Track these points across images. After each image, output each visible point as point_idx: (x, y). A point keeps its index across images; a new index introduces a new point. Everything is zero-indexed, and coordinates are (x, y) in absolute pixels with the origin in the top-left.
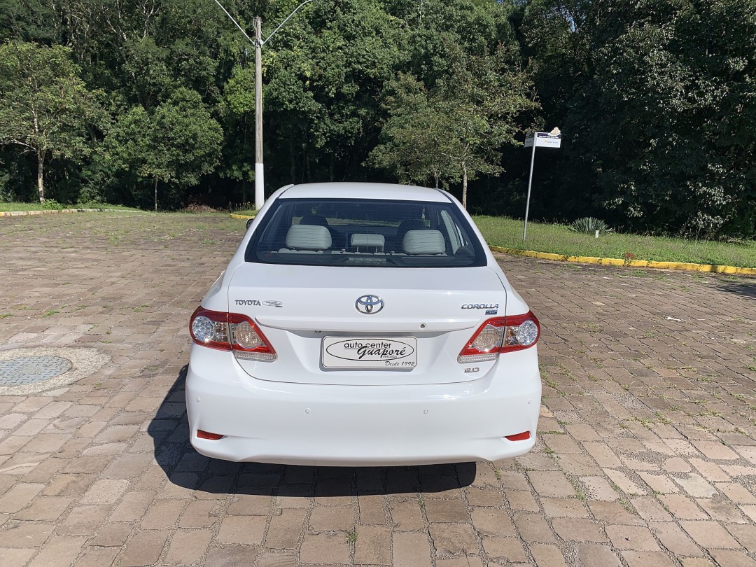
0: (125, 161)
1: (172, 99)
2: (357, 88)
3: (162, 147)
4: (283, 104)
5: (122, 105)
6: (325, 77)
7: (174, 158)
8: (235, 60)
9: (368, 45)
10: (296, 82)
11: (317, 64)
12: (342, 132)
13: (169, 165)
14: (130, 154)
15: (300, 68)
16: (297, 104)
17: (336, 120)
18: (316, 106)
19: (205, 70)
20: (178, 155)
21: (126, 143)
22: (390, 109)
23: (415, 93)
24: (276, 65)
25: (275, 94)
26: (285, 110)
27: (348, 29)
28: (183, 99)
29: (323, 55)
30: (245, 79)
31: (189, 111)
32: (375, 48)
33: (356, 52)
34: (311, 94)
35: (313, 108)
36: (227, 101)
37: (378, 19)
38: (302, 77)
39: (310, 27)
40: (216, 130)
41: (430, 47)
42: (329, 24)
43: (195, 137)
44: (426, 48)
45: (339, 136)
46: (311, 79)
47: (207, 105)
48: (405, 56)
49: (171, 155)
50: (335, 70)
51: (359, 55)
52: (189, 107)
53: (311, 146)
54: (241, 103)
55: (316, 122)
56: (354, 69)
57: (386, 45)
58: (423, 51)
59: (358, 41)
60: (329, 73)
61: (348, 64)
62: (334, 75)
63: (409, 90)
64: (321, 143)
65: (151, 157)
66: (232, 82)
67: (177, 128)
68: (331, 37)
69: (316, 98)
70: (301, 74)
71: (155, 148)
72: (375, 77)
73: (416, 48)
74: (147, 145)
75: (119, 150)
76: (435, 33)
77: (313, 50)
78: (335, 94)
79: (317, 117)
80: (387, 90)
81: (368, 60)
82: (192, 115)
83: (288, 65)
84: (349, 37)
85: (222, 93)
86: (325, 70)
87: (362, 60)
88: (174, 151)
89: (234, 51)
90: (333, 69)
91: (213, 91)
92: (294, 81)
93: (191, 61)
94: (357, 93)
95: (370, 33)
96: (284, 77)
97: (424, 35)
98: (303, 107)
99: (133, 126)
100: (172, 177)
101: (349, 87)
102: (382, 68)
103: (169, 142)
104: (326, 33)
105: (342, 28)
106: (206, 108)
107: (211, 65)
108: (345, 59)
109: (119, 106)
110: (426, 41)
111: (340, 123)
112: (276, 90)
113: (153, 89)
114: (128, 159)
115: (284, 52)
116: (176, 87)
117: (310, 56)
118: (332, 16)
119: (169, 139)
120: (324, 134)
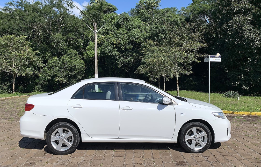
0: (50, 76)
1: (67, 54)
2: (132, 46)
3: (63, 70)
4: (106, 53)
5: (50, 56)
6: (121, 43)
7: (67, 74)
8: (90, 40)
9: (135, 32)
10: (111, 46)
11: (118, 39)
12: (127, 62)
13: (65, 77)
14: (51, 73)
15: (112, 41)
16: (111, 53)
17: (125, 58)
18: (118, 53)
19: (79, 43)
20: (69, 73)
21: (50, 70)
22: (144, 52)
23: (153, 46)
24: (104, 40)
25: (103, 50)
26: (107, 55)
27: (128, 27)
28: (71, 54)
29: (120, 36)
30: (93, 46)
31: (73, 58)
32: (138, 33)
33: (131, 34)
34: (116, 49)
35: (117, 54)
36: (87, 54)
37: (139, 23)
38: (113, 44)
39: (115, 27)
40: (82, 64)
41: (157, 31)
42: (122, 26)
43: (75, 66)
44: (156, 31)
45: (126, 63)
46: (116, 44)
47: (80, 55)
48: (149, 35)
49: (66, 73)
50: (124, 41)
51: (132, 35)
52: (73, 56)
53: (116, 67)
54: (92, 54)
55: (118, 59)
56: (131, 40)
57: (142, 32)
58: (155, 32)
59: (132, 31)
60: (122, 42)
61: (129, 39)
62: (124, 43)
63: (151, 45)
64: (120, 66)
65: (59, 74)
66: (88, 47)
67: (68, 64)
68: (122, 30)
69: (118, 51)
70: (112, 43)
71: (60, 71)
72: (138, 43)
73: (152, 32)
74: (58, 70)
75: (48, 72)
76: (159, 26)
77: (116, 35)
78: (124, 49)
79: (118, 57)
80: (143, 47)
81: (136, 37)
82: (74, 59)
83: (108, 40)
84: (129, 30)
85: (85, 51)
86: (121, 41)
87: (133, 37)
88: (67, 72)
89: (89, 36)
90: (124, 40)
91: (82, 50)
92: (110, 45)
93: (74, 41)
94: (132, 48)
95: (136, 28)
96: (106, 44)
97: (155, 27)
98: (114, 54)
99: (53, 63)
100: (66, 81)
101: (129, 46)
102: (141, 39)
103: (66, 69)
104: (121, 29)
105: (126, 27)
106: (80, 56)
107: (81, 42)
108: (128, 37)
109: (49, 57)
110: (156, 29)
111: (127, 59)
112: (104, 49)
113: (61, 50)
114: (51, 75)
115: (107, 36)
116: (68, 49)
117: (115, 37)
118: (123, 23)
119: (66, 67)
120: (121, 63)
